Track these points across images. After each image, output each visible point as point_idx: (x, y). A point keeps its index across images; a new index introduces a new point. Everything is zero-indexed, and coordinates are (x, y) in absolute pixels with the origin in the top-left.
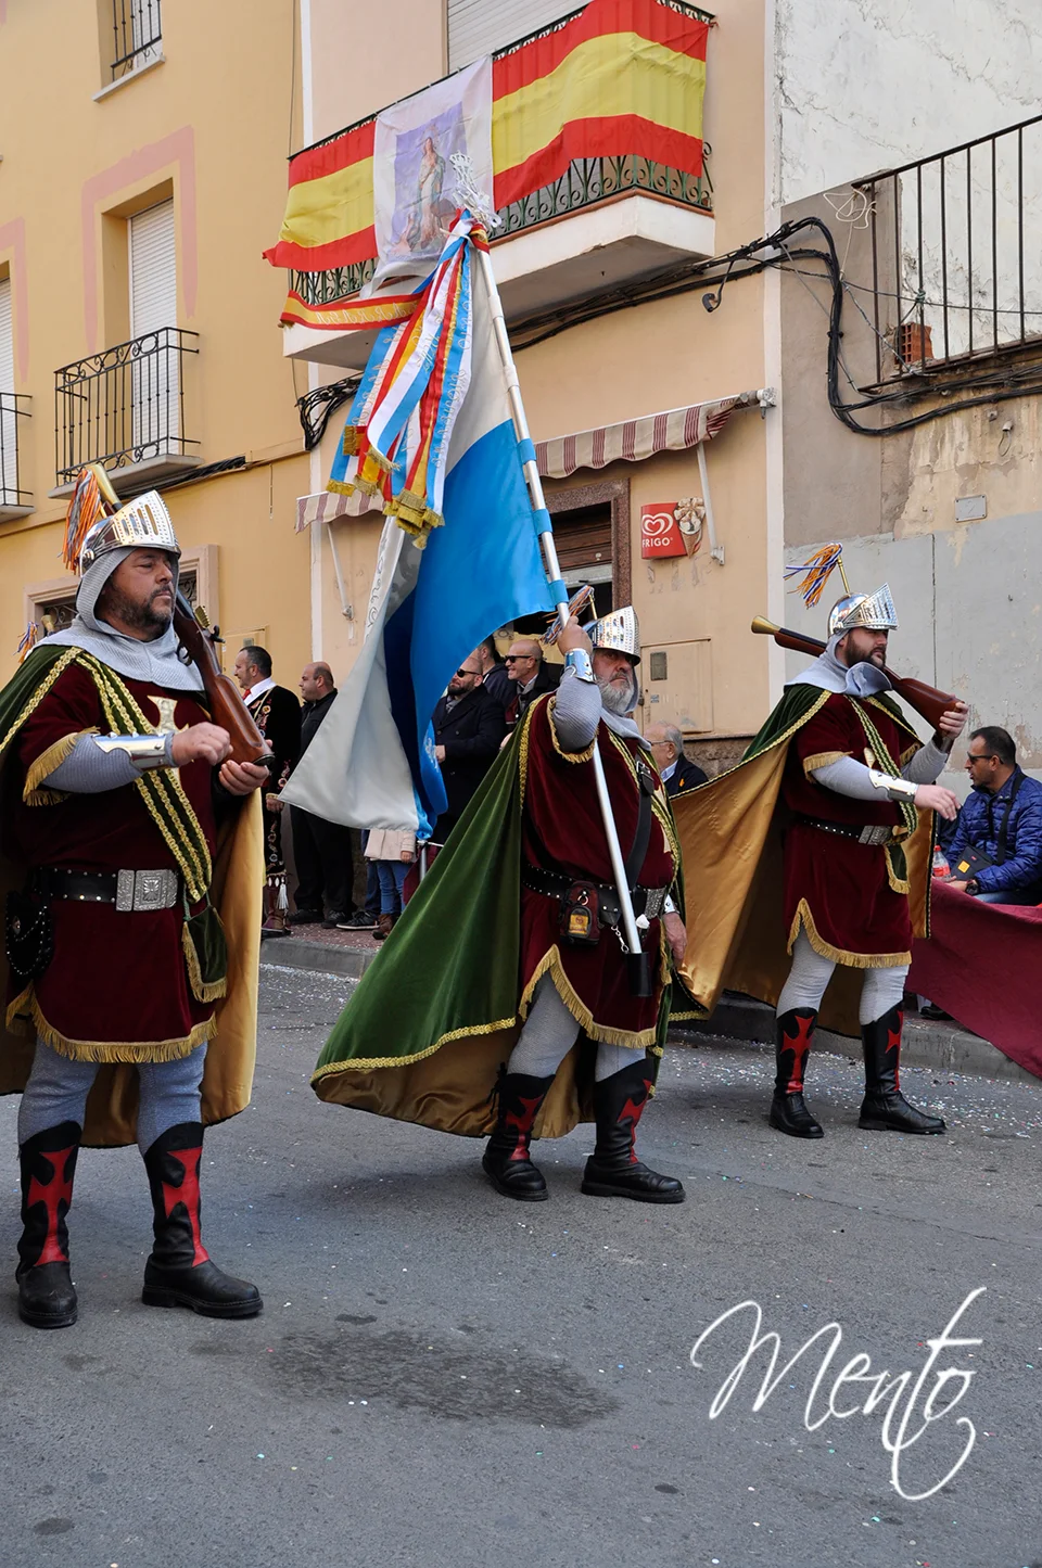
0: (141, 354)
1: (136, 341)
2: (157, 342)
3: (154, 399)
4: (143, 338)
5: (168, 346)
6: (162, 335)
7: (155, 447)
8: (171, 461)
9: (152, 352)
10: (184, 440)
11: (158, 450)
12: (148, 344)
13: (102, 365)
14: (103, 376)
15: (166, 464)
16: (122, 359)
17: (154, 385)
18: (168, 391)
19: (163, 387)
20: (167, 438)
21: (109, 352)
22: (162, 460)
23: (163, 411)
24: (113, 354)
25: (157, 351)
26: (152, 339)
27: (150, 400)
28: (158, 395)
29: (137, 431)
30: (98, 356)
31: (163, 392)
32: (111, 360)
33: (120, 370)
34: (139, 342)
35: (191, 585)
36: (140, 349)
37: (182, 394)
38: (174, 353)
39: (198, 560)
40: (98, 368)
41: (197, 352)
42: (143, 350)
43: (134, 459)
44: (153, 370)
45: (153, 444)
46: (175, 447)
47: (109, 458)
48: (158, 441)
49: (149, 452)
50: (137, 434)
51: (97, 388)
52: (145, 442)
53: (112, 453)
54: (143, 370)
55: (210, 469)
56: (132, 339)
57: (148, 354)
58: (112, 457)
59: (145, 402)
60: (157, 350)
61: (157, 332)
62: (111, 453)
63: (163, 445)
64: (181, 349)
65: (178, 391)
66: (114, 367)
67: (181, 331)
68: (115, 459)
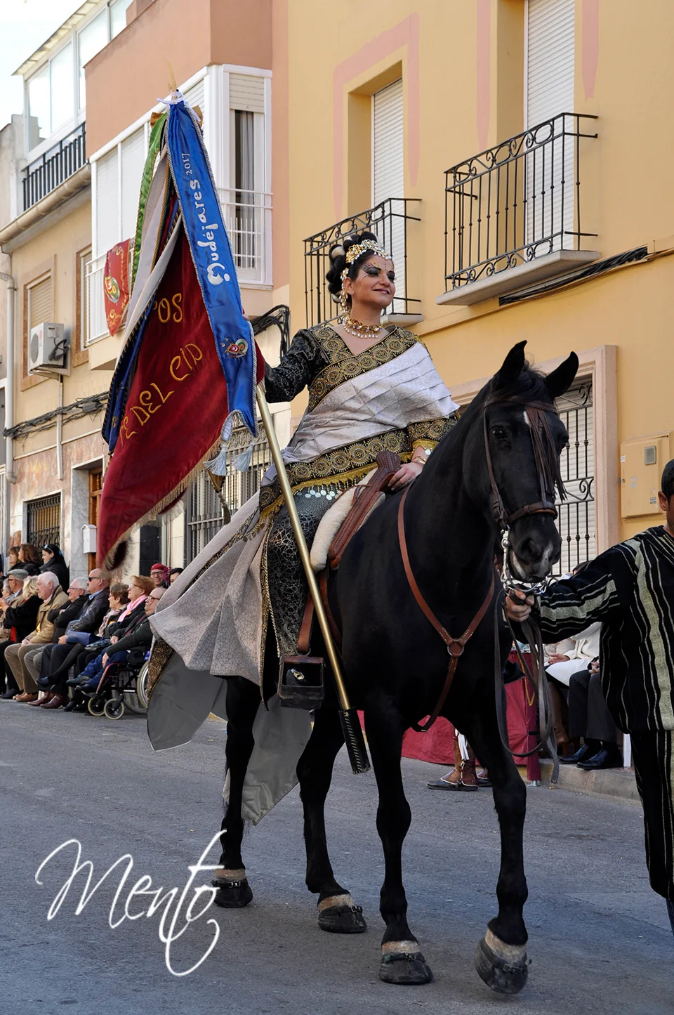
0: (535, 145)
1: (530, 131)
2: (552, 130)
3: (548, 192)
4: (537, 128)
5: (564, 134)
6: (558, 122)
7: (548, 244)
8: (565, 258)
9: (547, 141)
10: (579, 234)
11: (551, 246)
12: (543, 134)
13: (494, 161)
14: (494, 173)
15: (561, 261)
16: (514, 152)
17: (548, 177)
18: (563, 182)
19: (558, 178)
20: (561, 233)
21: (501, 146)
22: (556, 257)
23: (557, 205)
24: (506, 148)
25: (553, 140)
26: (548, 127)
27: (543, 193)
28: (552, 187)
29: (529, 227)
30: (490, 151)
31: (557, 184)
32: (503, 154)
33: (512, 164)
34: (533, 133)
35: (586, 390)
36: (534, 139)
37: (578, 184)
38: (570, 140)
39: (594, 362)
40: (489, 164)
41: (596, 136)
42: (538, 141)
43: (526, 257)
44: (548, 161)
45: (546, 240)
46: (570, 242)
47: (499, 258)
48: (552, 237)
49: (542, 249)
50: (529, 231)
51: (487, 186)
52: (538, 238)
53: (504, 253)
54: (536, 162)
55: (607, 264)
56: (525, 130)
57: (542, 144)
58: (503, 257)
59: (539, 196)
60: (552, 138)
61: (553, 120)
62: (502, 252)
63: (557, 240)
64: (578, 135)
65: (574, 181)
66: (507, 162)
67: (578, 116)
68: (506, 260)
